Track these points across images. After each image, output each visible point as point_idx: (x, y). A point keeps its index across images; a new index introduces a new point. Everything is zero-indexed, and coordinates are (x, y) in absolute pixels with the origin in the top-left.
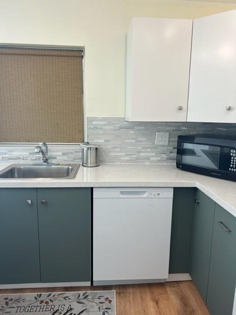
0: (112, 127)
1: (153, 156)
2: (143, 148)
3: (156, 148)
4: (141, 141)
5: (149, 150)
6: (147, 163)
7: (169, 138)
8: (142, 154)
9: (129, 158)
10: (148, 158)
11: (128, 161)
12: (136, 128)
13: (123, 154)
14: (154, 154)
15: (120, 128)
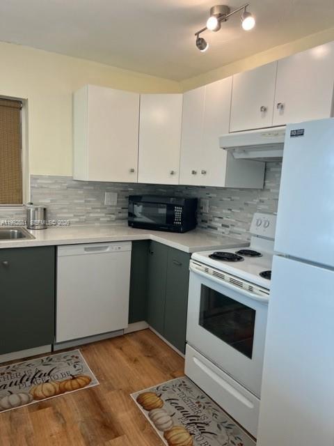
0: (59, 187)
1: (103, 217)
2: (93, 208)
3: (105, 208)
4: (89, 201)
5: (99, 210)
6: (97, 224)
7: (118, 198)
8: (91, 215)
9: (77, 220)
10: (97, 219)
11: (76, 222)
12: (85, 187)
14: (103, 215)
15: (68, 187)
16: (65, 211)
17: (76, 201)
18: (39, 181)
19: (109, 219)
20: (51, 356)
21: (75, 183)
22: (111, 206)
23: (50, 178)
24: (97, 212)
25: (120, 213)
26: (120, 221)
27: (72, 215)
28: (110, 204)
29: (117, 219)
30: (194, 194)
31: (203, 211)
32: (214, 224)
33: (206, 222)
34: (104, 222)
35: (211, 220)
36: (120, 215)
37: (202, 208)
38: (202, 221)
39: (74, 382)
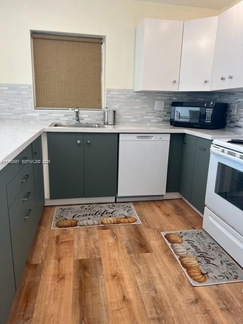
2: (146, 112)
4: (144, 107)
5: (150, 114)
6: (149, 124)
9: (136, 120)
12: (142, 97)
13: (132, 117)
14: (153, 117)
15: (130, 97)
16: (127, 114)
17: (135, 107)
18: (111, 93)
19: (157, 121)
20: (115, 204)
21: (134, 93)
22: (159, 111)
23: (118, 90)
25: (165, 116)
26: (165, 122)
28: (158, 109)
29: (163, 121)
33: (234, 122)
35: (238, 121)
36: (166, 118)
38: (231, 122)
39: (126, 220)
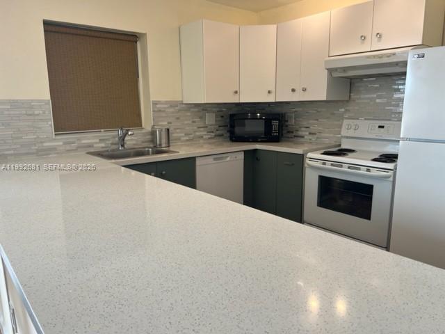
0: (173, 110)
1: (205, 135)
2: (198, 128)
3: (207, 127)
4: (195, 122)
5: (202, 129)
7: (216, 118)
8: (197, 133)
9: (187, 138)
10: (202, 137)
14: (206, 133)
16: (178, 131)
17: (186, 122)
18: (158, 106)
19: (209, 136)
21: (184, 106)
22: (211, 125)
23: (166, 102)
24: (201, 131)
25: (217, 130)
26: (218, 138)
27: (183, 134)
28: (210, 123)
29: (215, 136)
30: (278, 110)
31: (289, 123)
32: (300, 133)
33: (292, 132)
34: (206, 139)
35: (297, 131)
36: (218, 132)
37: (287, 121)
38: (289, 132)
